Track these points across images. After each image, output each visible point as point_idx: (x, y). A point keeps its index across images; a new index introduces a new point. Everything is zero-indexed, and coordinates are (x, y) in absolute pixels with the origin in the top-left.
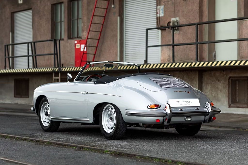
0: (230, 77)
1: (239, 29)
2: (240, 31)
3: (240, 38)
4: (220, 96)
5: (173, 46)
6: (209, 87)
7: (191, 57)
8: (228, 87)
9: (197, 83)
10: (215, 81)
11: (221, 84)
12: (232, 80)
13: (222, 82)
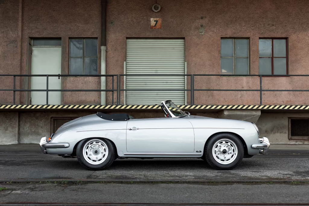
0: (52, 118)
1: (63, 83)
2: (64, 84)
3: (64, 89)
4: (40, 131)
5: (14, 91)
6: (28, 125)
7: (10, 101)
8: (50, 124)
9: (16, 121)
10: (34, 120)
11: (41, 122)
12: (54, 120)
13: (43, 121)
